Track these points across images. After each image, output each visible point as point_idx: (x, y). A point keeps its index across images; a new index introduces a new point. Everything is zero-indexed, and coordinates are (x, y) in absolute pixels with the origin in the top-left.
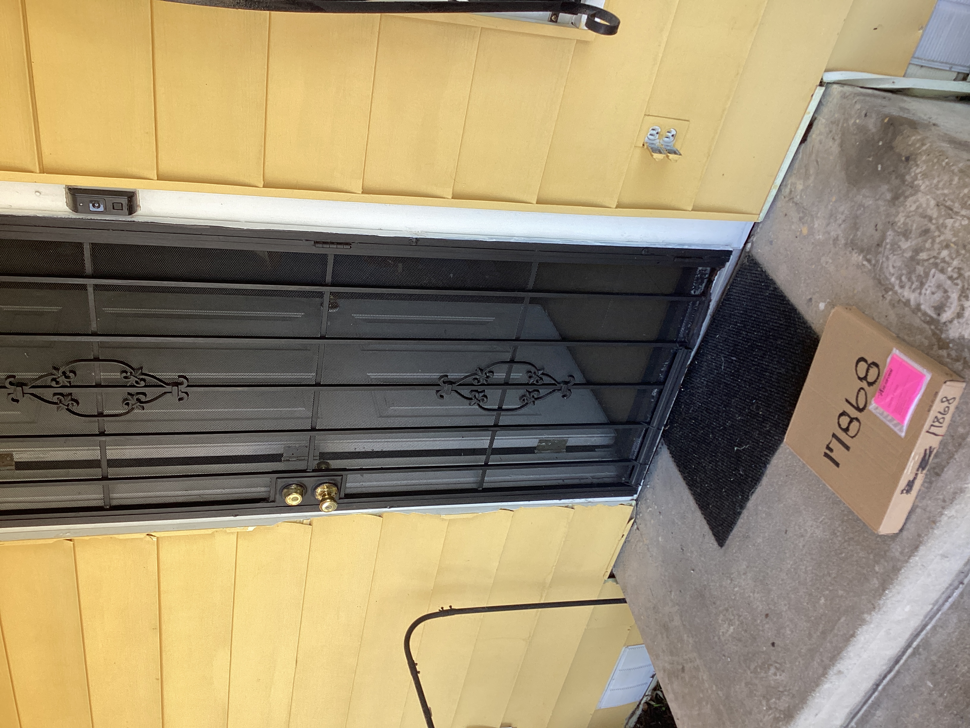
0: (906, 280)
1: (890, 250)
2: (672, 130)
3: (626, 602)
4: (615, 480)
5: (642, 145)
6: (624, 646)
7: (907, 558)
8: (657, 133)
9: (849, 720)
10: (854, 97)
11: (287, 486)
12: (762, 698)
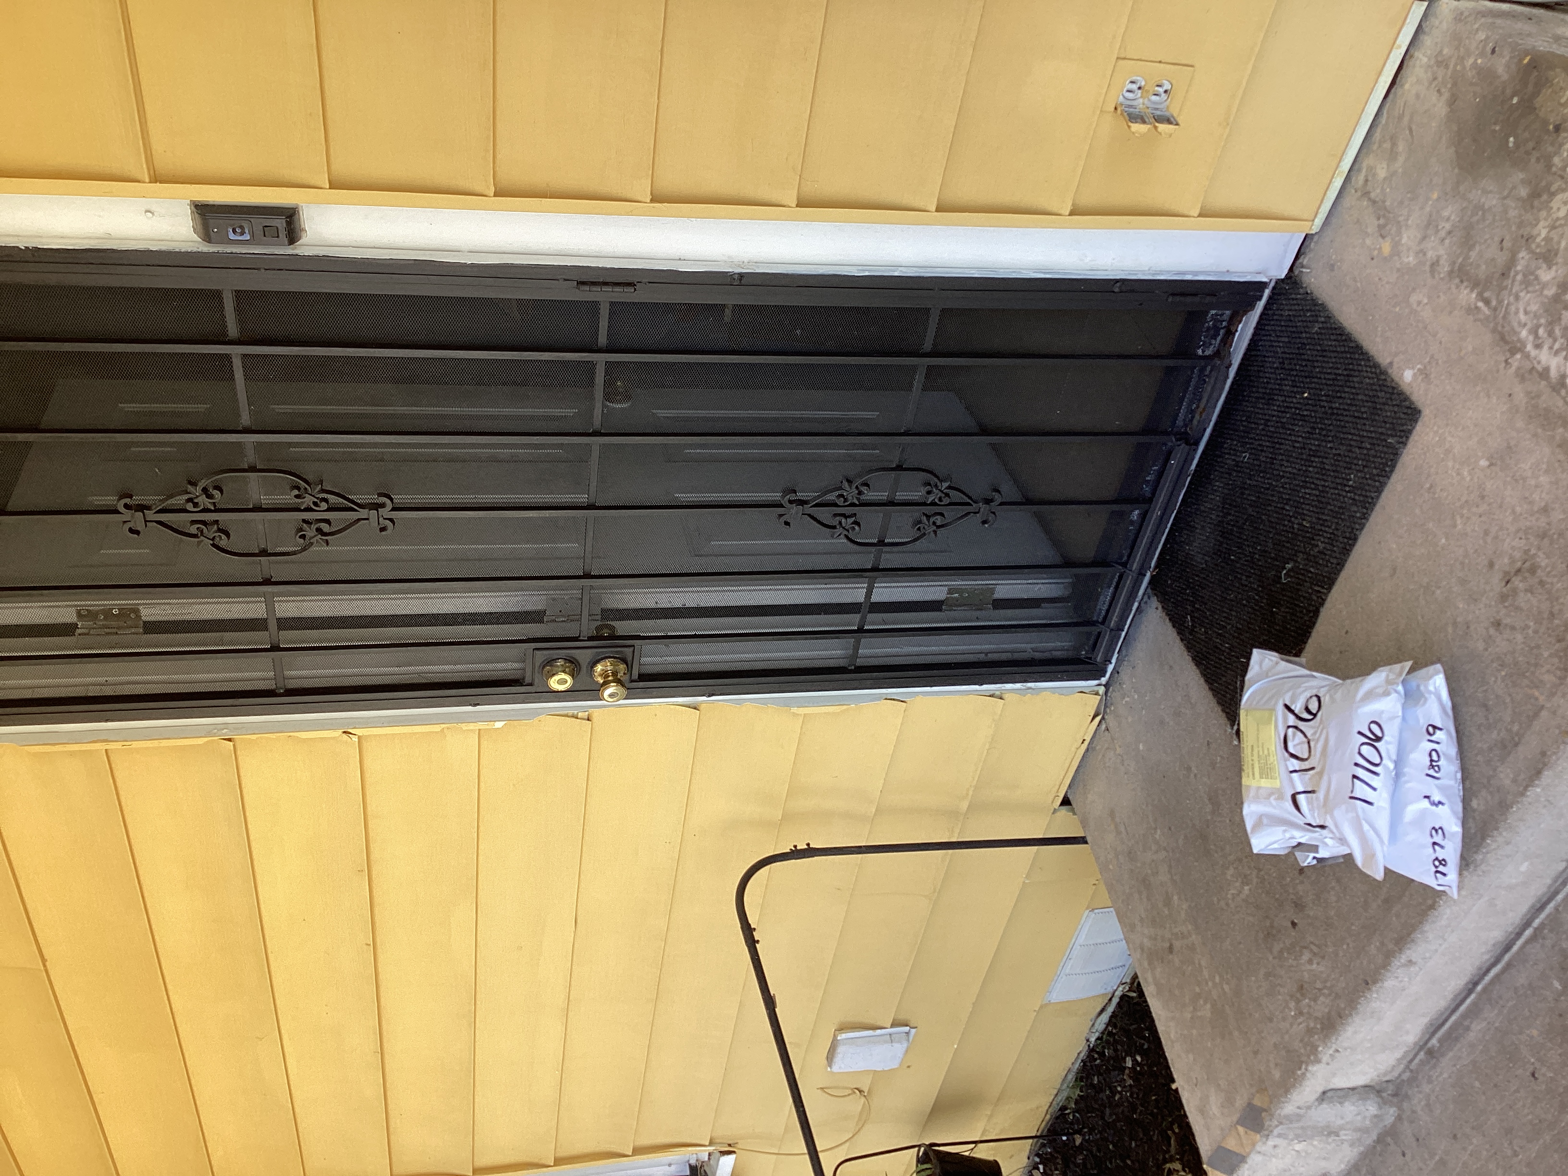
0: (1545, 335)
1: (1521, 283)
2: (1165, 82)
3: (1086, 843)
4: (1070, 654)
5: (1113, 109)
6: (1087, 909)
7: (1521, 789)
8: (1140, 88)
9: (1427, 1036)
10: (1476, 18)
11: (551, 662)
12: (1288, 998)
